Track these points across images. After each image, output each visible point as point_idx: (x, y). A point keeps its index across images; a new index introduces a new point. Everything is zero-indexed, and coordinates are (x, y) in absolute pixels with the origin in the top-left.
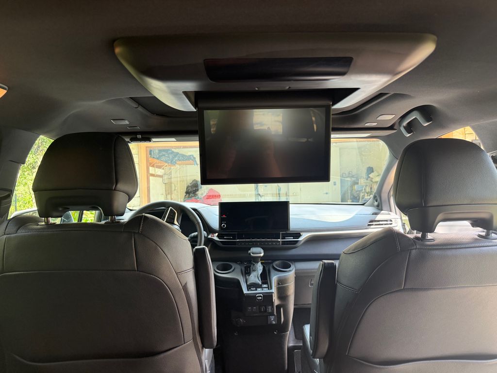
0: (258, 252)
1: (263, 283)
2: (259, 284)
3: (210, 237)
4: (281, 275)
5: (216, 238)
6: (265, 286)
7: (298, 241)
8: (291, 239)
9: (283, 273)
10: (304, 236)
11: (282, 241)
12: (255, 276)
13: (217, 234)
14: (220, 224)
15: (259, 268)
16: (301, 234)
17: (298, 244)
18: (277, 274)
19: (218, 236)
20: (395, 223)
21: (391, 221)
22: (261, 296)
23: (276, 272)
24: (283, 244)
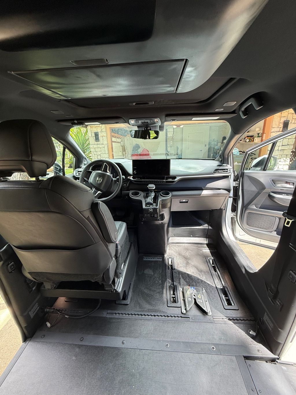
0: (152, 186)
1: (154, 203)
2: (151, 203)
3: (128, 178)
4: (163, 199)
5: (132, 179)
6: (154, 204)
7: (175, 181)
8: (171, 180)
9: (165, 197)
10: (178, 178)
11: (166, 181)
12: (150, 199)
13: (132, 177)
14: (133, 171)
15: (153, 195)
16: (176, 177)
17: (174, 183)
18: (161, 198)
19: (132, 178)
20: (230, 171)
21: (227, 170)
22: (151, 210)
23: (161, 197)
24: (166, 183)
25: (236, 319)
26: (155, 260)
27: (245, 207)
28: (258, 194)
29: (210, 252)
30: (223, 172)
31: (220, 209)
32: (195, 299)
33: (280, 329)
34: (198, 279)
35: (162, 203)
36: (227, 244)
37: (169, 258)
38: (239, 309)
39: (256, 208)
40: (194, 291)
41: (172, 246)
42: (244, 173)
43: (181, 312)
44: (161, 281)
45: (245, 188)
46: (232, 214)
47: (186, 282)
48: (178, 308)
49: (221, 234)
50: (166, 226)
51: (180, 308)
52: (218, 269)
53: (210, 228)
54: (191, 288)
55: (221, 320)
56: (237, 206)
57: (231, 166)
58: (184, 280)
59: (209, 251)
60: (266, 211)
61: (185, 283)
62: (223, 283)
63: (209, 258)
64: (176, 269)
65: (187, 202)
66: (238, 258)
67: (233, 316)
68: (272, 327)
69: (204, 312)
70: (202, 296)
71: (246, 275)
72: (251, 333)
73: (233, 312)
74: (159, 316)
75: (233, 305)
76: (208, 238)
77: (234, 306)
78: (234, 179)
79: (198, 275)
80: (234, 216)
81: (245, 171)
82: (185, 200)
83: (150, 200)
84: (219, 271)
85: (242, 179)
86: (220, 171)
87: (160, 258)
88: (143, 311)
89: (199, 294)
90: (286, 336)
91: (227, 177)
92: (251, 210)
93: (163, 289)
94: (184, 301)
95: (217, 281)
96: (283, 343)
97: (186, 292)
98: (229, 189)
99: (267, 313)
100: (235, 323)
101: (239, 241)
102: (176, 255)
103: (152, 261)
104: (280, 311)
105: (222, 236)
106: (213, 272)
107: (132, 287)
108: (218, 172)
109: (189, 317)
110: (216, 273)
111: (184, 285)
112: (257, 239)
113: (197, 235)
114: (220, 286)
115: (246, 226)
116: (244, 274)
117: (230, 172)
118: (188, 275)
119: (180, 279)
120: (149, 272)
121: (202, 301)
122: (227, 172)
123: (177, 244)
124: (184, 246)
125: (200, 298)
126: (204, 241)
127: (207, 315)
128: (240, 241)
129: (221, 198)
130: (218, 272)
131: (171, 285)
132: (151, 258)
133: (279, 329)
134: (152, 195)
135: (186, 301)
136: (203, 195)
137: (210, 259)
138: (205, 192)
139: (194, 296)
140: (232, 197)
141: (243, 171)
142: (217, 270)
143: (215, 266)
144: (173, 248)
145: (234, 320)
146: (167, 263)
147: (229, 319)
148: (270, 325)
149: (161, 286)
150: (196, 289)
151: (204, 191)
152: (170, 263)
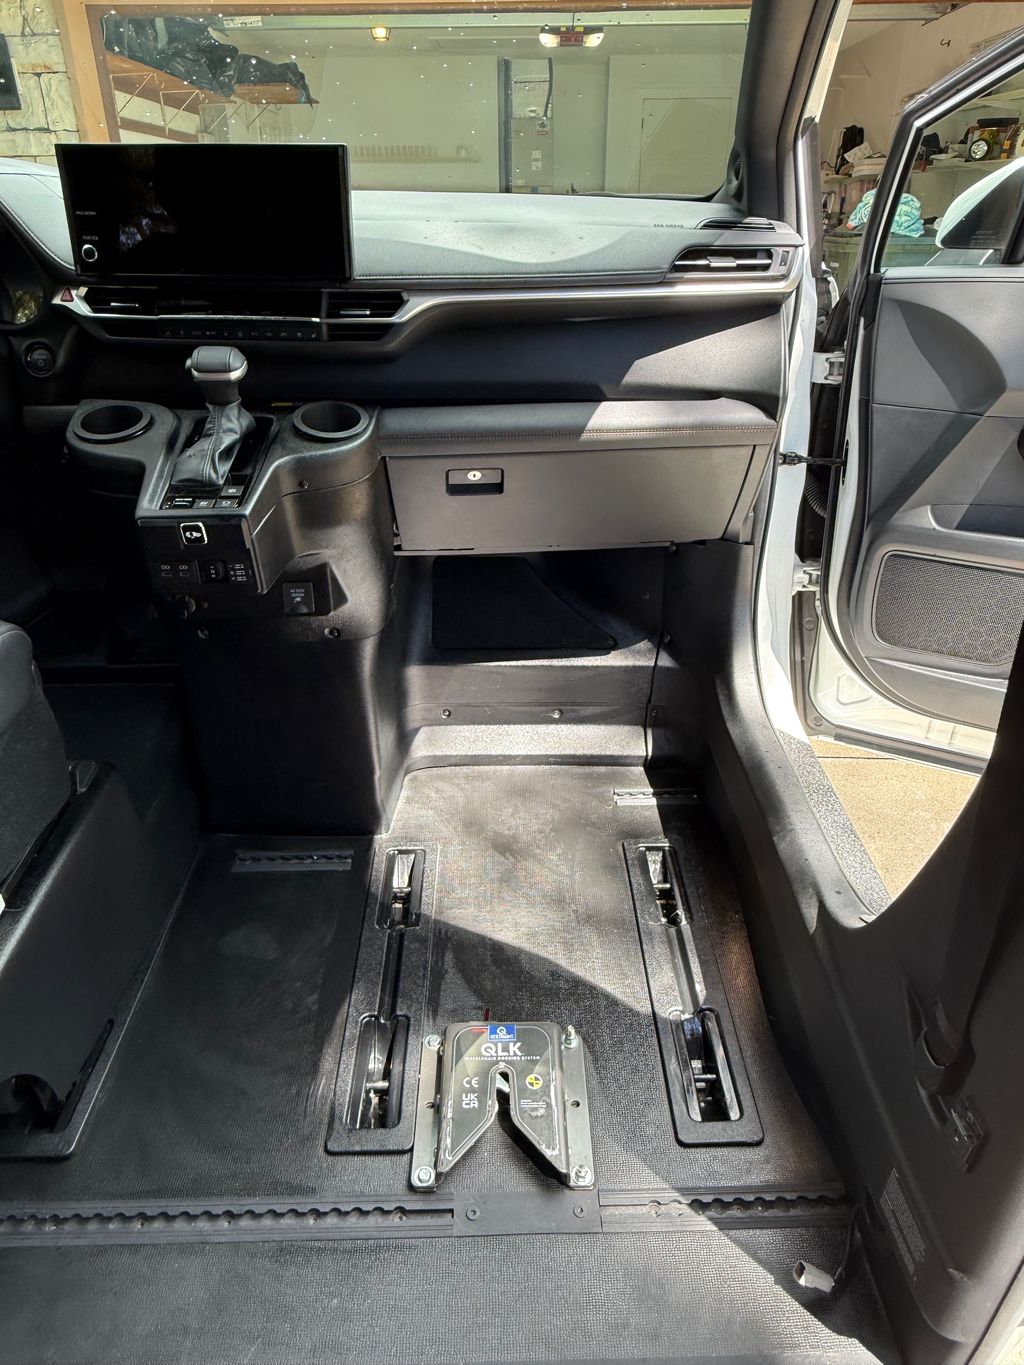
0: (222, 363)
1: (231, 480)
2: (213, 484)
3: (57, 301)
4: (307, 454)
5: (81, 308)
6: (230, 490)
7: (394, 326)
8: (365, 317)
9: (318, 445)
10: (417, 306)
11: (329, 326)
13: (83, 290)
14: (77, 243)
15: (232, 425)
16: (405, 296)
17: (392, 345)
18: (293, 451)
19: (87, 299)
20: (784, 262)
21: (769, 255)
22: (198, 529)
23: (294, 442)
24: (332, 338)
25: (739, 1202)
26: (307, 866)
27: (874, 518)
28: (956, 429)
29: (659, 806)
30: (740, 268)
31: (722, 538)
32: (503, 1098)
33: (957, 1269)
34: (556, 973)
35: (301, 484)
36: (745, 760)
37: (401, 852)
38: (768, 1140)
39: (934, 525)
40: (506, 1049)
41: (431, 778)
42: (879, 283)
43: (405, 1182)
44: (315, 997)
45: (880, 392)
46: (801, 575)
47: (478, 992)
48: (395, 1158)
49: (722, 698)
50: (368, 649)
51: (406, 1157)
52: (688, 909)
53: (665, 661)
54: (493, 1031)
55: (645, 1209)
56: (827, 523)
57: (799, 231)
58: (469, 981)
59: (653, 801)
60: (993, 545)
61: (473, 1001)
62: (700, 988)
63: (642, 847)
64: (428, 919)
65: (498, 488)
66: (792, 842)
67: (723, 1183)
68: (916, 1255)
69: (549, 1176)
70: (556, 1074)
71: (820, 943)
72: (802, 1281)
73: (724, 1162)
74: (260, 1216)
75: (734, 1114)
76: (653, 727)
77: (739, 1124)
78: (817, 332)
79: (560, 947)
80: (812, 588)
81: (890, 272)
82: (478, 475)
83: (205, 461)
84: (690, 918)
85: (869, 327)
86: (716, 263)
87: (339, 857)
88: (159, 1193)
89: (535, 1062)
90: (991, 1306)
91: (765, 309)
92: (907, 543)
93: (323, 1044)
94: (437, 1108)
95: (665, 977)
96: (972, 1341)
97: (459, 1055)
98: (774, 391)
99: (900, 1171)
100: (722, 1225)
101: (831, 740)
102: (446, 831)
103: (286, 877)
104: (970, 1170)
105: (725, 711)
106: (656, 922)
107: (114, 1047)
108: (707, 268)
109: (451, 1211)
110: (673, 930)
111: (458, 1015)
112: (937, 723)
113: (590, 710)
114: (674, 1008)
115: (870, 643)
116: (811, 938)
117: (783, 270)
118: (497, 949)
119: (438, 975)
120: (251, 942)
121: (549, 1106)
122: (766, 268)
123: (465, 769)
124: (511, 775)
125: (536, 1087)
126: (636, 743)
127: (567, 1191)
128: (838, 737)
129: (718, 455)
130: (684, 922)
131: (377, 1018)
132: (283, 858)
133: (955, 1273)
134: (226, 424)
135: (448, 1112)
136: (595, 436)
137: (649, 849)
138: (612, 417)
139: (498, 1076)
140: (800, 459)
141: (877, 269)
142: (680, 912)
143: (671, 889)
144: (437, 791)
145: (725, 1206)
146: (377, 888)
147: (698, 1205)
148: (910, 1245)
149: (311, 1027)
150: (521, 1037)
151: (605, 407)
152: (400, 882)
